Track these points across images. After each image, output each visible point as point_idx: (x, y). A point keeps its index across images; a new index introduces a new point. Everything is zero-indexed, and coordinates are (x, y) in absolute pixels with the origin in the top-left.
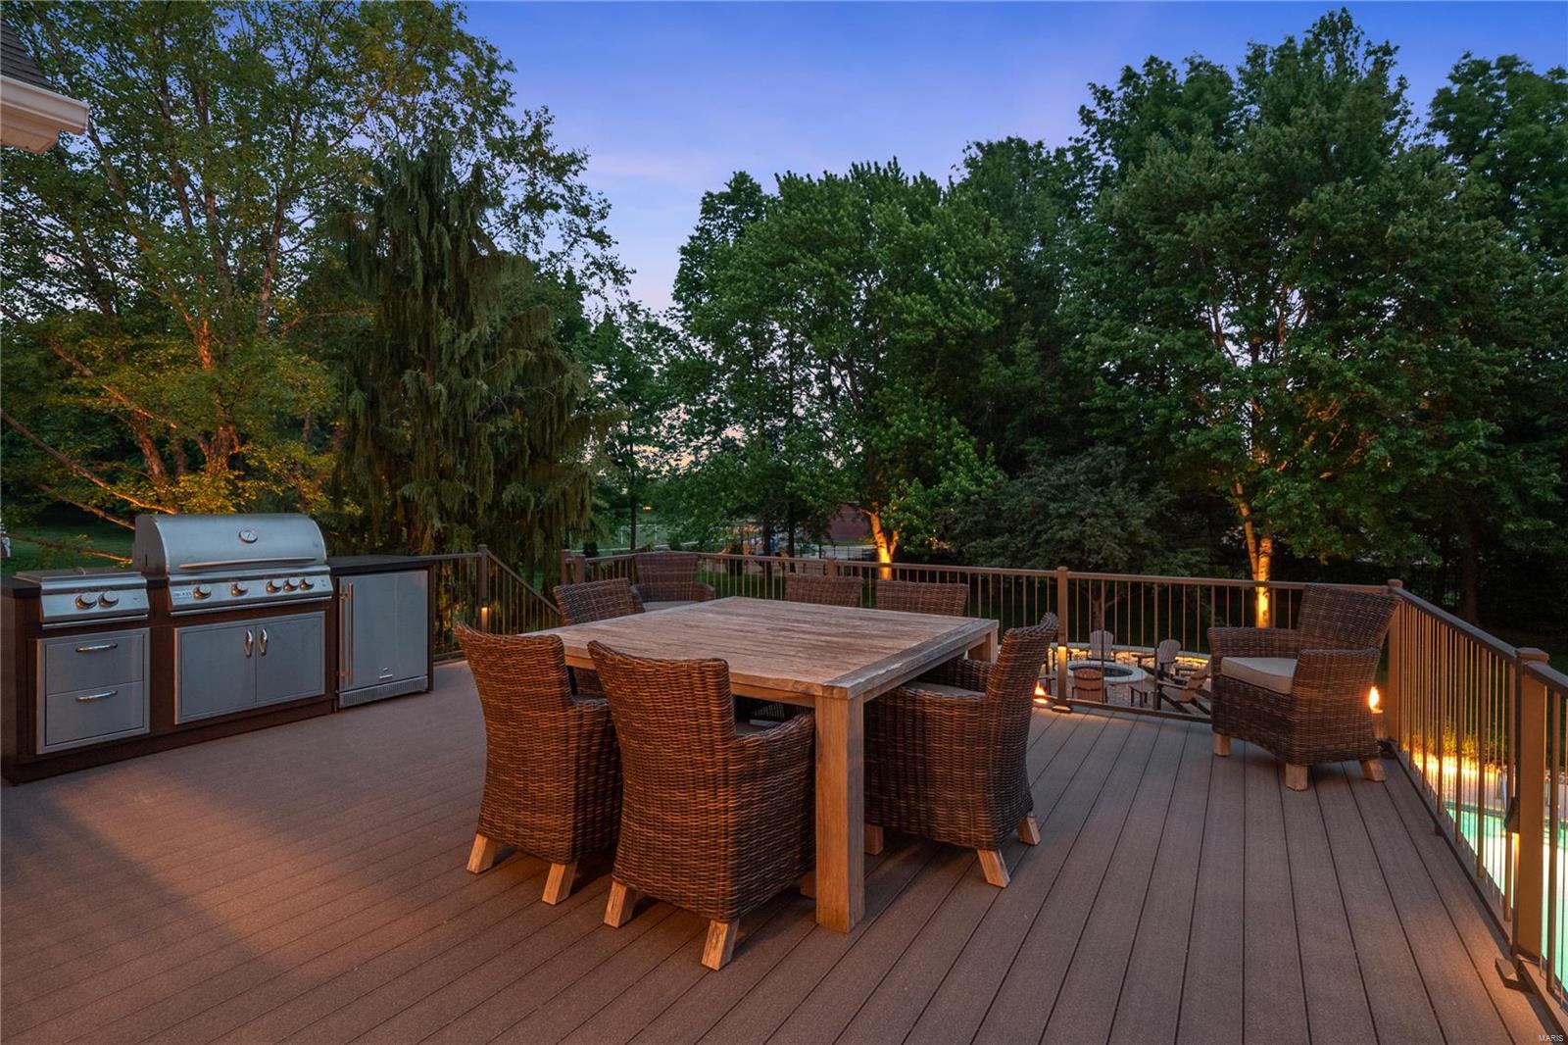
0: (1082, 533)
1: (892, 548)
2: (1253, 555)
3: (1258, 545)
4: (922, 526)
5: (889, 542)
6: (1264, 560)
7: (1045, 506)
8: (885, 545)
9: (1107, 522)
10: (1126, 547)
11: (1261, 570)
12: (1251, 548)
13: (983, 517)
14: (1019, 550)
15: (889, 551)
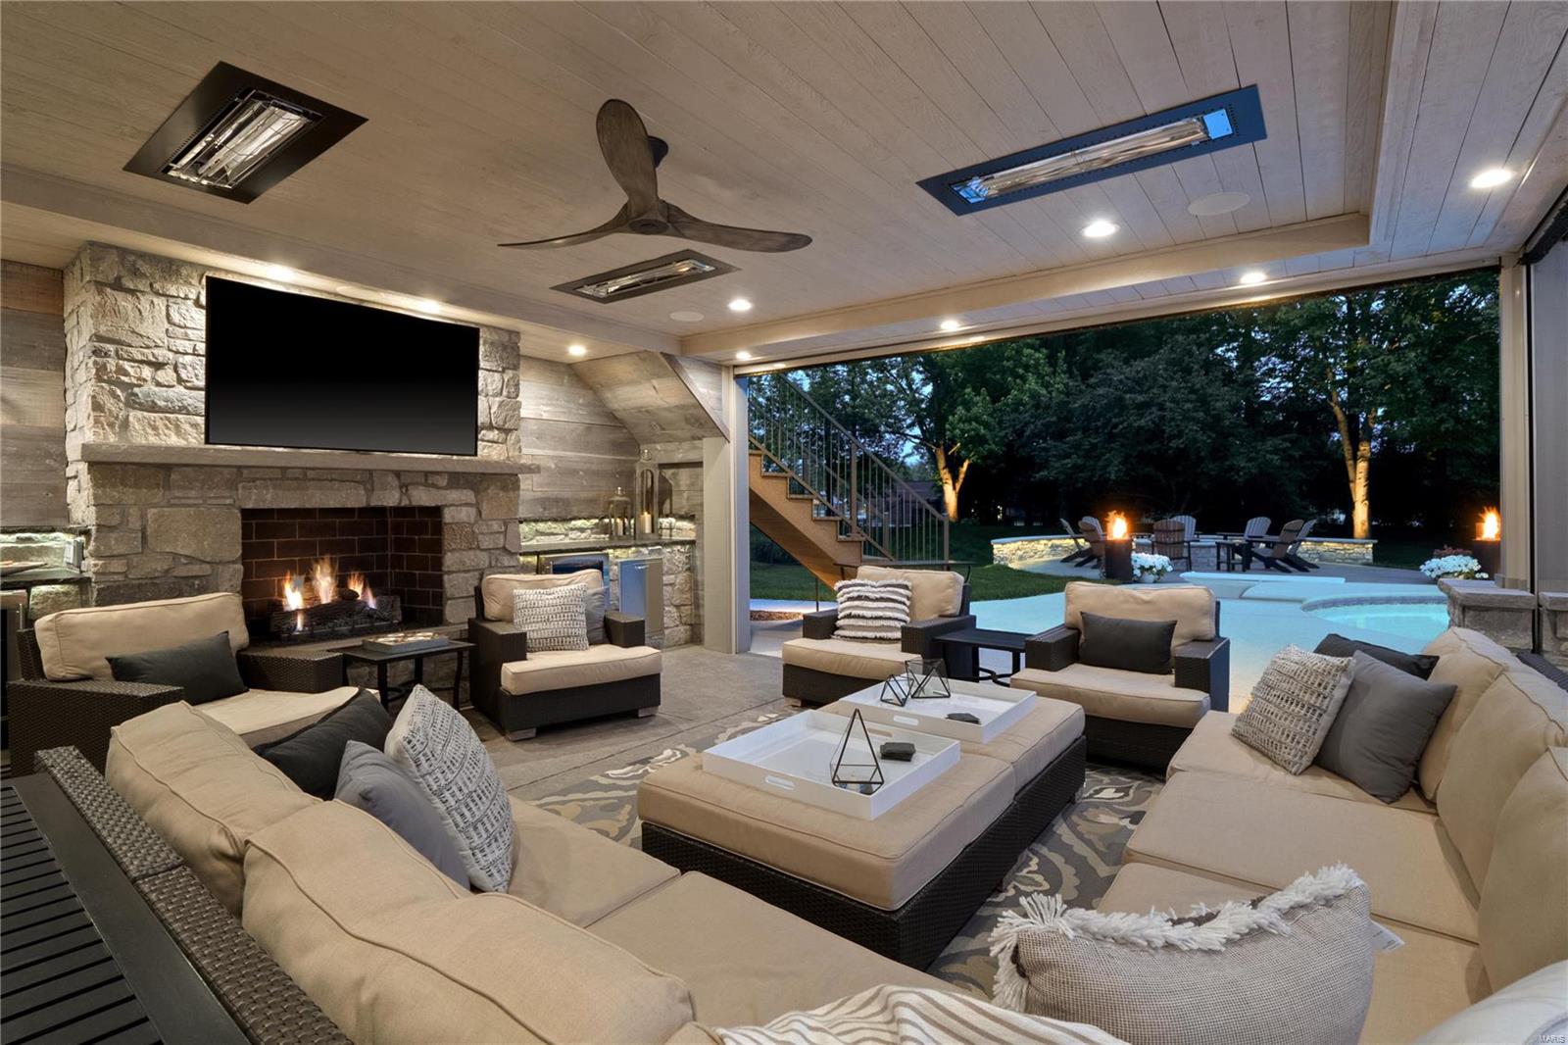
0: (1162, 418)
1: (958, 486)
2: (1350, 463)
3: (1355, 449)
4: (988, 437)
5: (955, 479)
6: (1362, 466)
7: (1121, 399)
8: (950, 482)
9: (1188, 406)
10: (1209, 433)
11: (1359, 475)
12: (1348, 454)
13: (1054, 419)
14: (1094, 447)
15: (954, 488)
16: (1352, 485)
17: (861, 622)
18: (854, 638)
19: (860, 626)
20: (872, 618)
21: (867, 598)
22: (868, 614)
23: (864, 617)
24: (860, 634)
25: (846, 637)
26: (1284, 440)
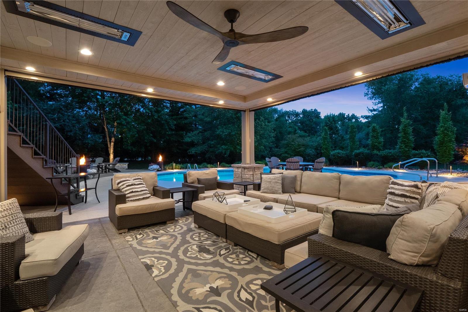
2: (109, 143)
6: (112, 144)
12: (108, 141)
16: (109, 149)
17: (137, 194)
18: (136, 200)
19: (137, 195)
20: (140, 191)
21: (135, 185)
22: (139, 190)
23: (137, 192)
24: (138, 198)
25: (132, 200)
26: (101, 135)
